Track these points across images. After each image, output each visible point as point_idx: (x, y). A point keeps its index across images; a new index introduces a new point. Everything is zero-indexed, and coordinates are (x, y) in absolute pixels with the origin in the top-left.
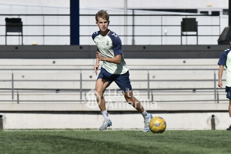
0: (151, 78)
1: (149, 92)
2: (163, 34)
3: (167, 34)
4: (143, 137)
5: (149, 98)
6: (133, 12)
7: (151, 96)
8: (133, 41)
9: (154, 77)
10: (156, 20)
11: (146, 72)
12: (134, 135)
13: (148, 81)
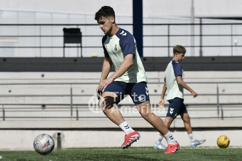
0: (220, 92)
1: (218, 107)
2: (234, 45)
3: (238, 45)
4: (213, 155)
5: (218, 114)
6: (201, 21)
7: (220, 112)
8: (201, 52)
9: (224, 91)
10: (226, 30)
11: (215, 85)
12: (204, 154)
13: (218, 95)
